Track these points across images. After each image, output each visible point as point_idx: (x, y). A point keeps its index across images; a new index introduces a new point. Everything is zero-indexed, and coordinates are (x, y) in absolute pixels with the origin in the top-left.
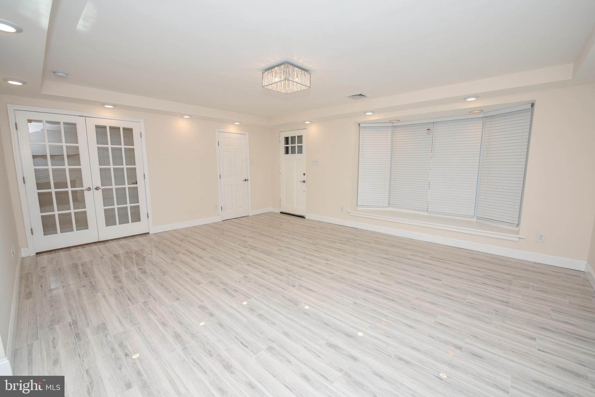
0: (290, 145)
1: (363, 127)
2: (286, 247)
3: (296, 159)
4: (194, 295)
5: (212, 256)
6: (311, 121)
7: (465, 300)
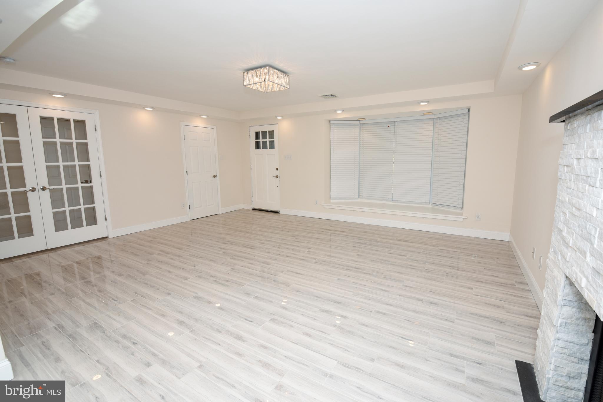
0: (261, 140)
1: (333, 124)
2: (266, 240)
3: (268, 154)
4: (186, 289)
5: (191, 254)
6: (282, 117)
7: (424, 268)
